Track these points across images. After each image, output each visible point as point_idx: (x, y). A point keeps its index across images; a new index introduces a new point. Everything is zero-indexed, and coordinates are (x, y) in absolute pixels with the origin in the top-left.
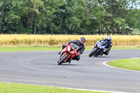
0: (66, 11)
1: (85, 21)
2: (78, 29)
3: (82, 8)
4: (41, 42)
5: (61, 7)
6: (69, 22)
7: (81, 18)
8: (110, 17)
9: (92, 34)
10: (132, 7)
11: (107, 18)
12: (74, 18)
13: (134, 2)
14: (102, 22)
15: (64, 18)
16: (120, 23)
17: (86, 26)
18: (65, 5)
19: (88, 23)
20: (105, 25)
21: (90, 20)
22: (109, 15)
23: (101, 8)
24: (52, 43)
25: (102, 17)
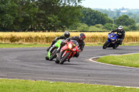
1: (18, 18)
2: (12, 26)
3: (15, 5)
4: (2, 39)
6: (3, 20)
7: (14, 15)
8: (43, 14)
9: (24, 31)
10: (64, 4)
11: (39, 15)
12: (7, 15)
14: (35, 19)
16: (53, 20)
17: (19, 22)
19: (21, 20)
20: (38, 22)
21: (23, 17)
22: (41, 12)
23: (33, 5)
24: (13, 40)
25: (35, 14)
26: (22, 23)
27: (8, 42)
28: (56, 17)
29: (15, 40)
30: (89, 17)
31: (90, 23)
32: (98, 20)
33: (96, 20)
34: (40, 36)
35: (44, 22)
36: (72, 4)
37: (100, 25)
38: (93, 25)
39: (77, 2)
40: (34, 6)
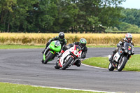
0: (39, 9)
1: (58, 19)
2: (52, 27)
3: (55, 6)
4: (14, 40)
5: (34, 6)
6: (42, 21)
7: (54, 16)
8: (83, 15)
10: (105, 5)
11: (79, 16)
12: (47, 16)
14: (75, 20)
15: (37, 16)
16: (93, 21)
17: (59, 24)
18: (38, 3)
19: (61, 21)
20: (78, 23)
21: (63, 18)
22: (82, 13)
23: (74, 6)
25: (75, 16)
26: (62, 24)
28: (97, 18)
35: (85, 23)
36: (112, 5)
39: (117, 3)
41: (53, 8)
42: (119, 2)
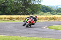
0: (5, 5)
1: (13, 9)
2: (10, 13)
3: (12, 4)
5: (3, 3)
6: (6, 10)
7: (11, 8)
8: (24, 8)
9: (16, 15)
10: (33, 3)
11: (22, 8)
12: (8, 8)
13: (34, 1)
14: (20, 10)
15: (4, 8)
17: (13, 11)
18: (4, 2)
19: (14, 10)
20: (22, 11)
21: (15, 9)
24: (11, 19)
25: (20, 8)
26: (15, 12)
27: (9, 20)
28: (30, 9)
29: (12, 19)
30: (44, 9)
31: (44, 12)
32: (48, 10)
33: (47, 10)
34: (23, 17)
35: (25, 11)
36: (37, 3)
37: (49, 12)
38: (46, 12)
40: (20, 4)
41: (11, 5)
42: (40, 2)
